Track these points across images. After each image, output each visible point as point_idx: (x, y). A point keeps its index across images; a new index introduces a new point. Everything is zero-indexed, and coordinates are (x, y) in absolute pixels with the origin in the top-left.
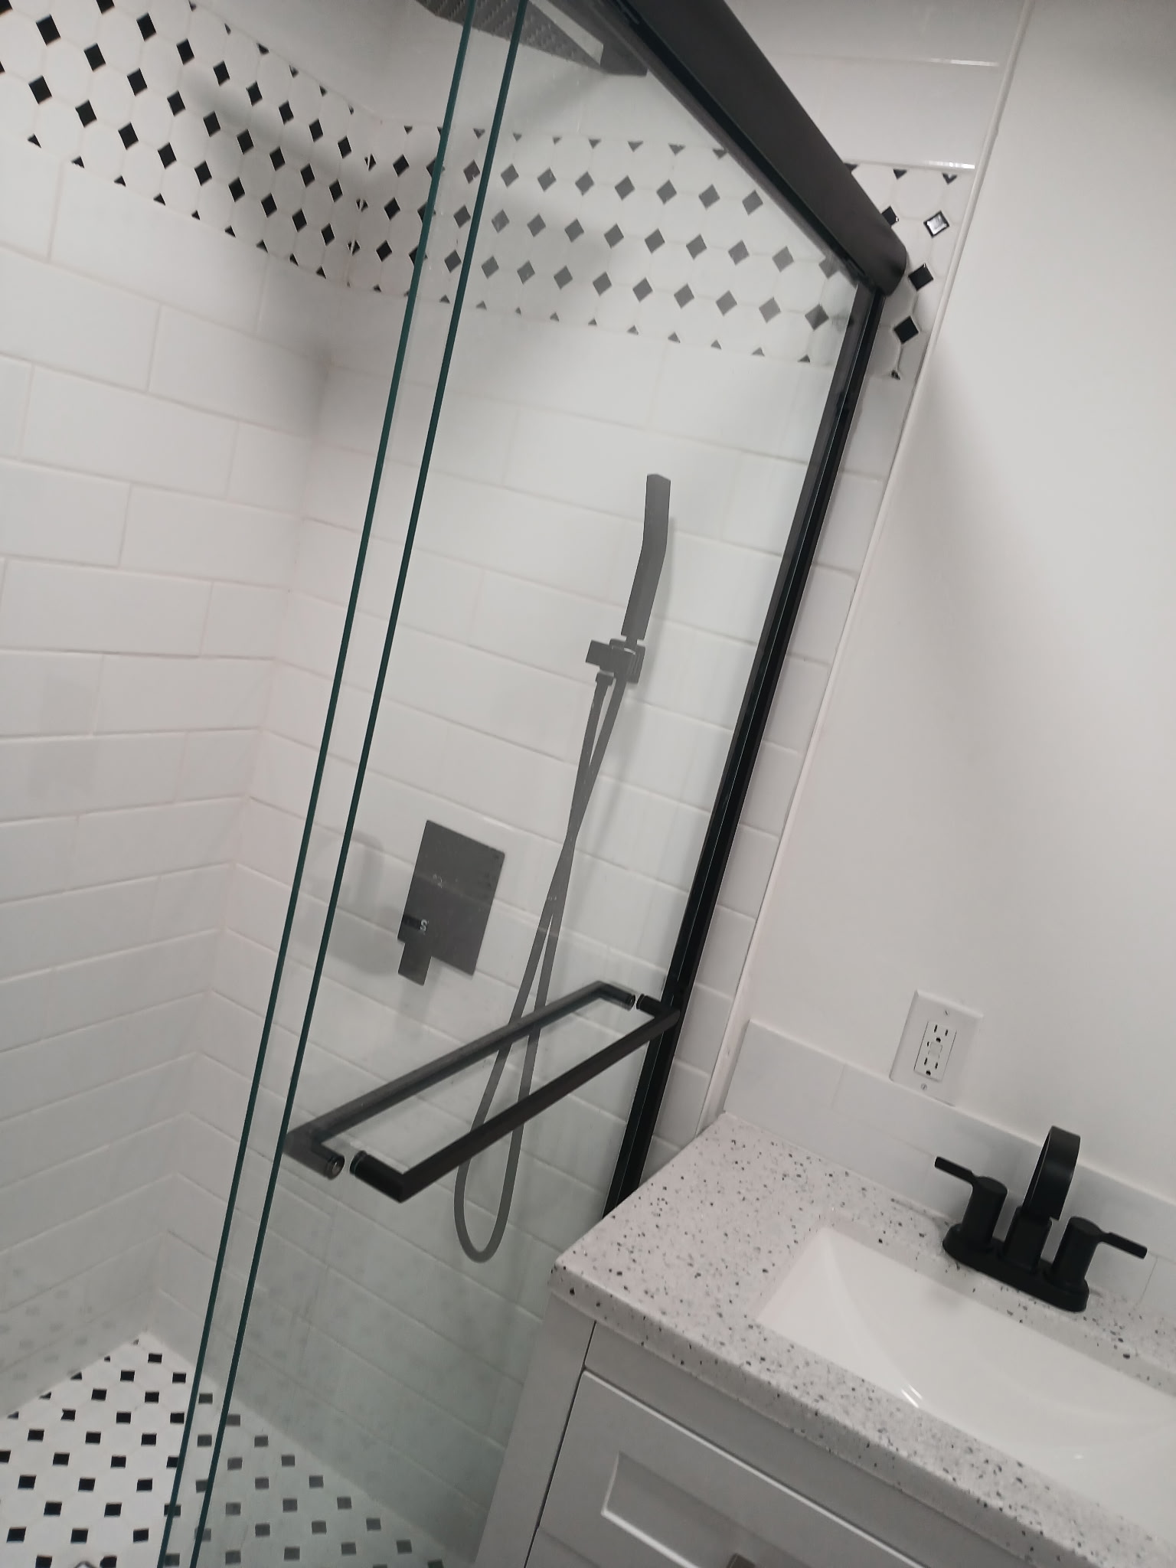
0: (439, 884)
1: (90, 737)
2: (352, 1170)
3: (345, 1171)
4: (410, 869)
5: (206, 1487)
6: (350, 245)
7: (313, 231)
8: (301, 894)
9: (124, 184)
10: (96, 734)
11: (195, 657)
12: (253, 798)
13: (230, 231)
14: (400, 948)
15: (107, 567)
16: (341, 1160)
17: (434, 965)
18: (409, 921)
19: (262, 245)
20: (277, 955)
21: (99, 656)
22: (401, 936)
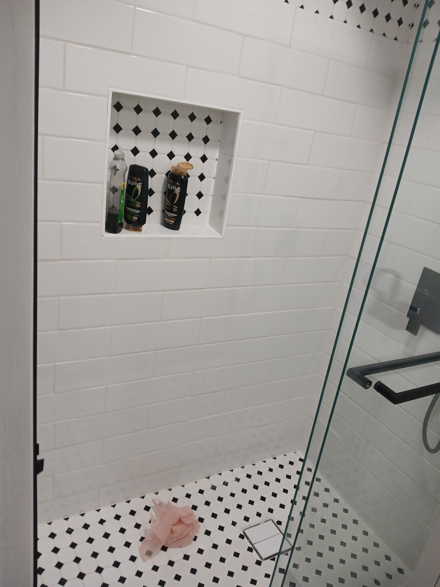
0: (427, 294)
1: (293, 229)
2: (375, 388)
3: (372, 388)
4: (415, 288)
5: (306, 499)
6: (410, 25)
7: (394, 21)
8: (368, 296)
9: (318, 13)
10: (296, 228)
11: (334, 200)
12: (352, 257)
13: (359, 26)
14: (407, 320)
15: (304, 164)
16: (370, 383)
17: (421, 328)
18: (412, 308)
19: (372, 30)
20: (356, 319)
21: (299, 199)
22: (408, 315)
